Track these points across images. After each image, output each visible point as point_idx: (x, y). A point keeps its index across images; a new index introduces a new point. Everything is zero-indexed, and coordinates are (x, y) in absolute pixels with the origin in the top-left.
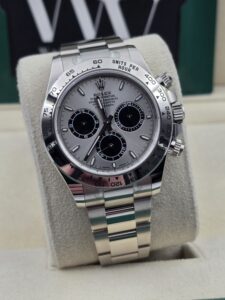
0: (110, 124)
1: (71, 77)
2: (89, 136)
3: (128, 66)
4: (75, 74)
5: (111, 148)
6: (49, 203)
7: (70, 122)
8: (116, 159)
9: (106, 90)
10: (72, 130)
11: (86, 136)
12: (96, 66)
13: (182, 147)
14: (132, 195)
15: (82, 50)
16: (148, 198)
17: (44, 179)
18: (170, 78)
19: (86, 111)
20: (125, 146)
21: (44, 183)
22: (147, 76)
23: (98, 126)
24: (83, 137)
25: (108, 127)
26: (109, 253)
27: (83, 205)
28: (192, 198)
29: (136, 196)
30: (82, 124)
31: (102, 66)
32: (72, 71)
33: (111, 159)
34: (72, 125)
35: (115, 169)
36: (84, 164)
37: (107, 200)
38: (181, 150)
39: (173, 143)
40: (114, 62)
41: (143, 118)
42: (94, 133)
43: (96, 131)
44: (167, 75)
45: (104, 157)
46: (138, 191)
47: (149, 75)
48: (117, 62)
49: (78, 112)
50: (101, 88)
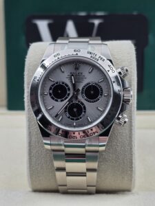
0: (78, 94)
1: (56, 58)
2: (62, 101)
3: (97, 57)
4: (60, 57)
5: (75, 112)
7: (50, 89)
8: (76, 120)
9: (80, 71)
10: (50, 94)
11: (59, 100)
12: (75, 53)
13: (127, 120)
14: (84, 147)
16: (97, 152)
18: (127, 70)
20: (85, 112)
22: (109, 66)
23: (69, 95)
24: (57, 101)
26: (66, 185)
29: (87, 148)
30: (58, 91)
31: (79, 54)
32: (58, 54)
33: (73, 120)
34: (51, 91)
35: (75, 127)
38: (125, 122)
39: (120, 116)
40: (88, 52)
41: (101, 95)
42: (65, 99)
43: (67, 98)
44: (125, 68)
45: (69, 117)
46: (89, 146)
47: (112, 66)
48: (91, 53)
49: (57, 83)
50: (77, 69)
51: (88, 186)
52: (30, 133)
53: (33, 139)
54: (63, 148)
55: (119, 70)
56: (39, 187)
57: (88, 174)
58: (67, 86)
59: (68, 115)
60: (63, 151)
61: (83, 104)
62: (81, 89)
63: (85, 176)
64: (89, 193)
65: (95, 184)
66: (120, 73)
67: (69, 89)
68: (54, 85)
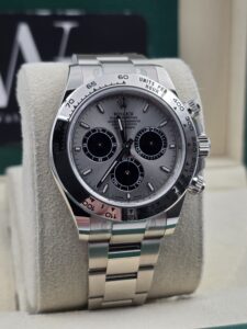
0: (130, 147)
1: (91, 90)
2: (105, 159)
3: (156, 87)
4: (96, 87)
5: (128, 176)
6: (42, 233)
7: (84, 141)
8: (131, 189)
9: (128, 110)
10: (85, 150)
12: (121, 81)
16: (159, 237)
17: (40, 203)
18: (198, 106)
19: (104, 130)
20: (142, 175)
21: (40, 209)
22: (175, 101)
23: (115, 149)
24: (96, 160)
25: (126, 152)
30: (98, 144)
31: (128, 83)
33: (126, 189)
34: (86, 145)
35: (129, 200)
37: (115, 233)
40: (141, 79)
41: (165, 147)
42: (110, 156)
43: (112, 154)
44: (195, 103)
45: (119, 186)
46: (151, 229)
47: (179, 100)
48: (145, 80)
49: (94, 131)
51: (137, 293)
52: (42, 216)
53: (48, 225)
55: (187, 106)
56: (53, 304)
57: (140, 274)
58: (111, 134)
59: (116, 182)
60: (108, 241)
61: (138, 163)
62: (133, 138)
63: (136, 277)
64: (134, 305)
65: (148, 289)
66: (189, 111)
67: (114, 140)
68: (89, 133)
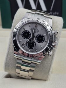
0: (34, 38)
1: (28, 20)
3: (46, 24)
4: (30, 20)
5: (31, 45)
6: (8, 52)
7: (23, 33)
8: (31, 49)
9: (37, 28)
10: (22, 35)
11: (25, 38)
12: (37, 20)
13: (52, 54)
14: (31, 61)
15: (36, 13)
16: (36, 64)
19: (29, 31)
20: (35, 46)
21: (9, 46)
22: (50, 29)
23: (30, 37)
24: (24, 38)
25: (33, 39)
26: (19, 74)
27: (16, 57)
28: (49, 70)
29: (32, 62)
30: (26, 34)
31: (39, 21)
32: (30, 18)
33: (29, 48)
34: (23, 34)
35: (29, 52)
36: (21, 46)
37: (23, 59)
38: (51, 55)
39: (50, 52)
41: (44, 41)
42: (28, 39)
44: (57, 32)
45: (28, 47)
47: (52, 29)
48: (44, 21)
49: (26, 31)
50: (36, 27)
51: (28, 76)
52: (9, 48)
53: (10, 51)
54: (22, 59)
58: (30, 33)
61: (35, 43)
62: (36, 36)
65: (32, 76)
66: (54, 33)
67: (31, 35)
68: (25, 31)
